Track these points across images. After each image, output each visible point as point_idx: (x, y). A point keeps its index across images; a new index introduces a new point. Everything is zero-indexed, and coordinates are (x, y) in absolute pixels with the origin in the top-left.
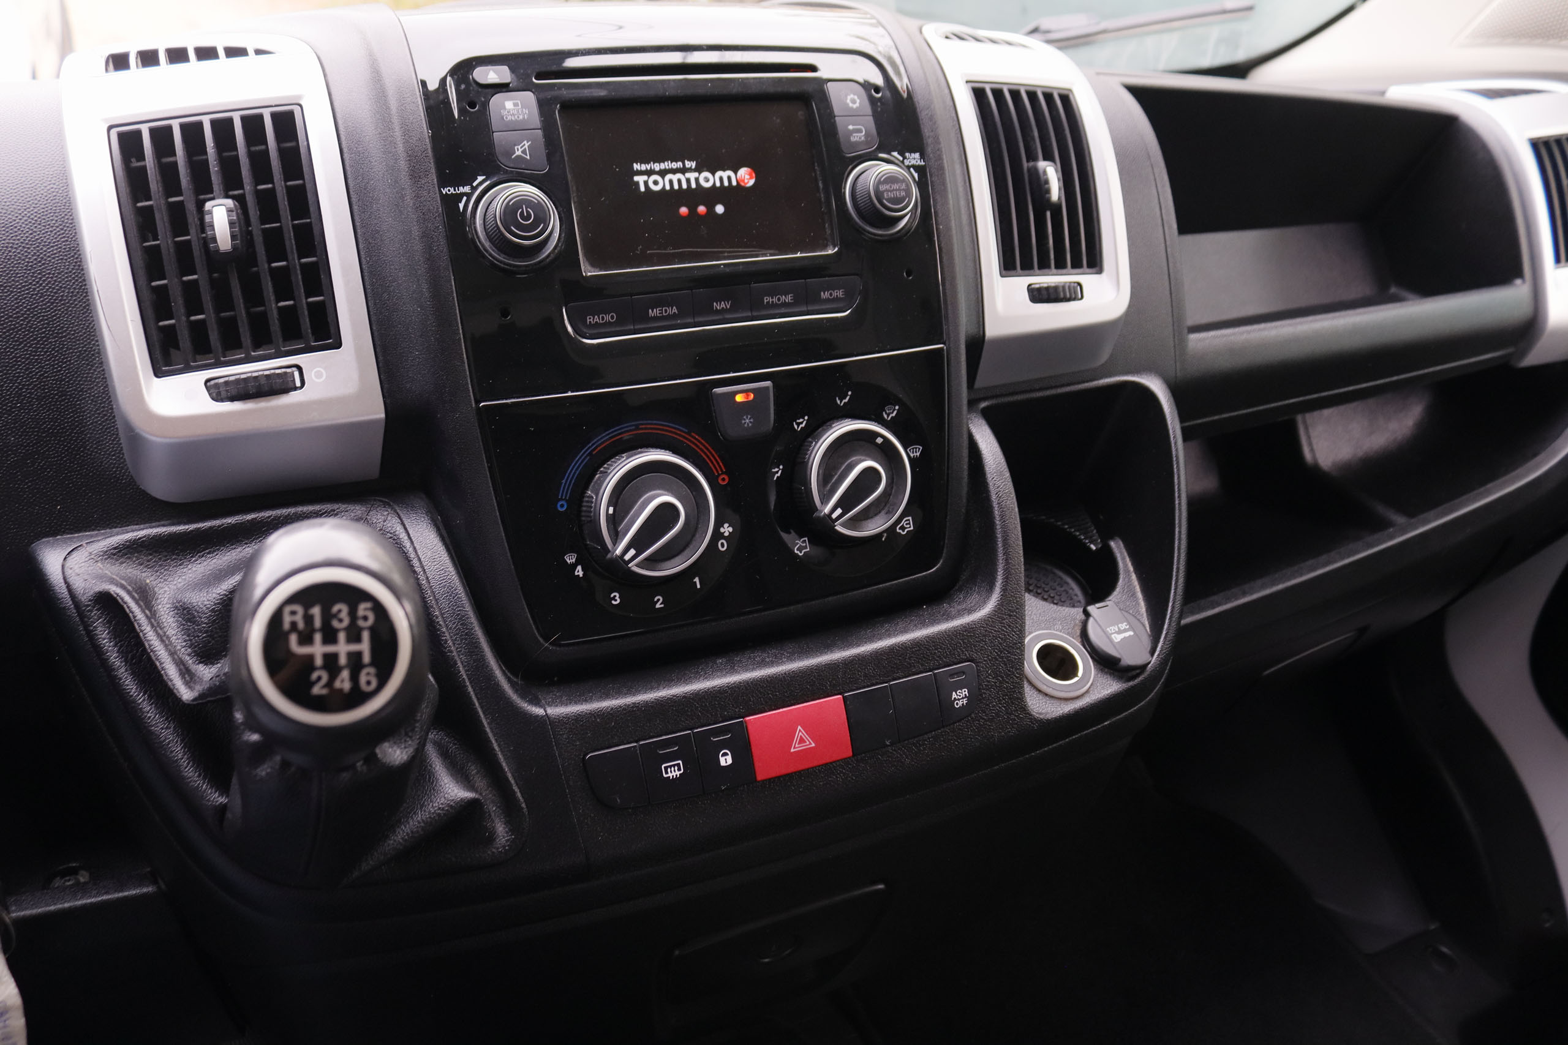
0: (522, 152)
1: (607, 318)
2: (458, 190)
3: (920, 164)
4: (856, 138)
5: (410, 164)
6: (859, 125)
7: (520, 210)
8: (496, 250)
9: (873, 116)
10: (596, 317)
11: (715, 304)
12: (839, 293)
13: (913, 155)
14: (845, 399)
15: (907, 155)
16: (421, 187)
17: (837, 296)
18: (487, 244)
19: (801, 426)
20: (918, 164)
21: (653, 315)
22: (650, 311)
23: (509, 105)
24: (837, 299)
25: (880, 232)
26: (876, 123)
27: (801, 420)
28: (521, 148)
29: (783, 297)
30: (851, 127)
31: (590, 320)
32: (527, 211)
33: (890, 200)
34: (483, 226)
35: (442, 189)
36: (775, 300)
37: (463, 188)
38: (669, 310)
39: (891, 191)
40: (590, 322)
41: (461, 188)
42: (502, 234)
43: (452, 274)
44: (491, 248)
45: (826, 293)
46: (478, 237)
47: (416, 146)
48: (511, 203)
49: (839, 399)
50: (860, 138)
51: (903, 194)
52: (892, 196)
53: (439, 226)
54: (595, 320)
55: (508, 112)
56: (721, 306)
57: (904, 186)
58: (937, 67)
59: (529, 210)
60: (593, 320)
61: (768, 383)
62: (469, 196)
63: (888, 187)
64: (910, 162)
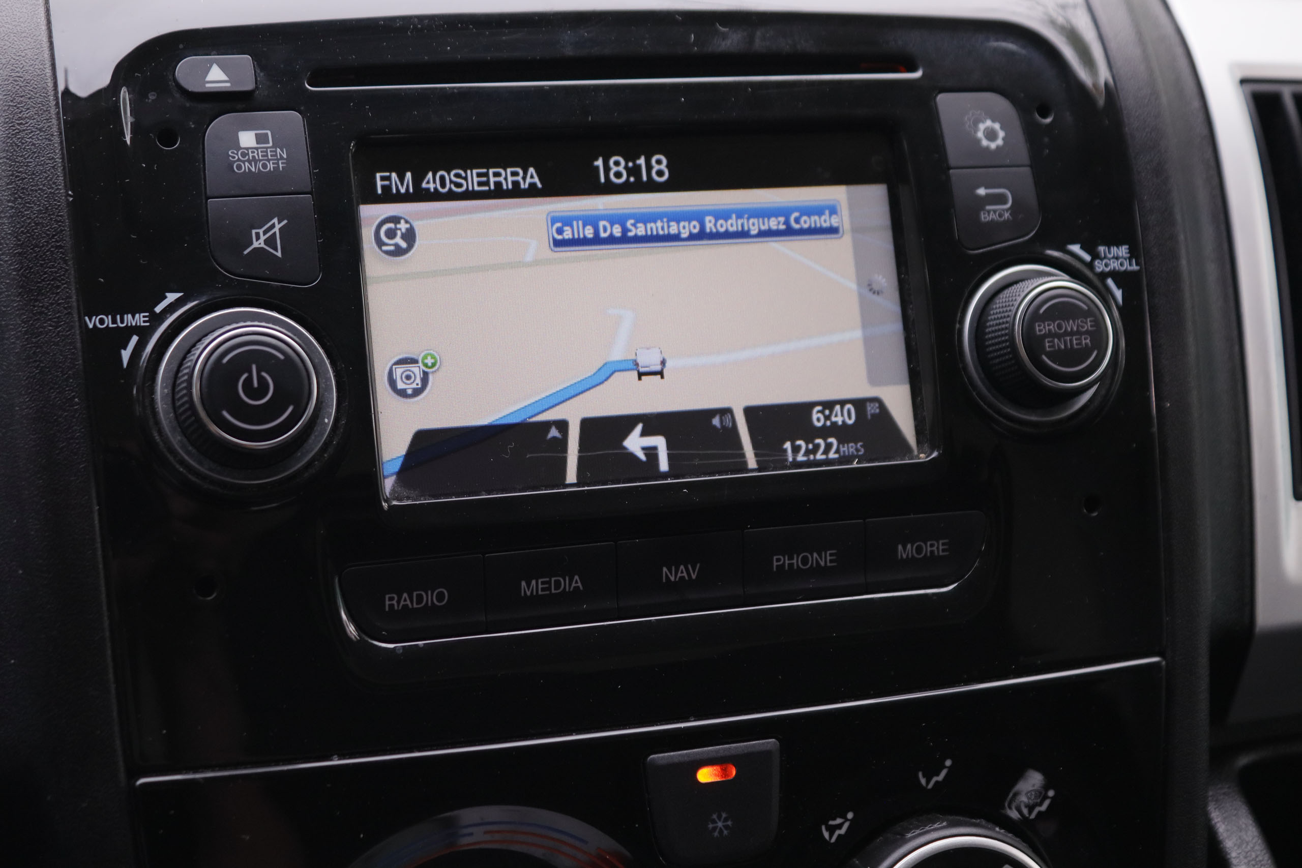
0: (266, 242)
1: (430, 598)
2: (122, 322)
3: (1130, 268)
4: (992, 214)
5: (21, 263)
6: (999, 187)
7: (245, 376)
8: (194, 451)
9: (1031, 166)
10: (405, 595)
11: (665, 569)
12: (938, 547)
13: (1114, 250)
14: (938, 775)
15: (1102, 249)
16: (41, 313)
17: (932, 552)
18: (176, 440)
19: (838, 832)
20: (1123, 269)
21: (528, 593)
22: (523, 584)
23: (247, 139)
24: (933, 559)
25: (1034, 418)
26: (1037, 183)
27: (839, 821)
28: (265, 233)
29: (815, 555)
30: (982, 191)
31: (391, 601)
32: (260, 378)
33: (1056, 356)
34: (170, 399)
35: (87, 318)
36: (796, 561)
37: (133, 317)
38: (565, 583)
39: (1059, 336)
40: (391, 606)
41: (128, 318)
42: (203, 426)
43: (95, 501)
44: (183, 447)
45: (909, 546)
46: (157, 423)
47: (37, 224)
48: (225, 360)
49: (924, 776)
50: (1000, 215)
51: (1086, 341)
52: (1063, 347)
53: (74, 397)
54: (402, 603)
55: (244, 155)
56: (679, 575)
57: (1088, 325)
58: (1179, 51)
59: (264, 374)
60: (398, 602)
61: (770, 743)
62: (144, 334)
63: (1052, 327)
64: (1106, 265)
